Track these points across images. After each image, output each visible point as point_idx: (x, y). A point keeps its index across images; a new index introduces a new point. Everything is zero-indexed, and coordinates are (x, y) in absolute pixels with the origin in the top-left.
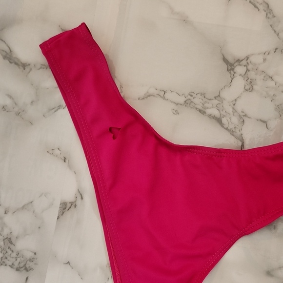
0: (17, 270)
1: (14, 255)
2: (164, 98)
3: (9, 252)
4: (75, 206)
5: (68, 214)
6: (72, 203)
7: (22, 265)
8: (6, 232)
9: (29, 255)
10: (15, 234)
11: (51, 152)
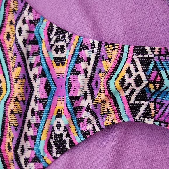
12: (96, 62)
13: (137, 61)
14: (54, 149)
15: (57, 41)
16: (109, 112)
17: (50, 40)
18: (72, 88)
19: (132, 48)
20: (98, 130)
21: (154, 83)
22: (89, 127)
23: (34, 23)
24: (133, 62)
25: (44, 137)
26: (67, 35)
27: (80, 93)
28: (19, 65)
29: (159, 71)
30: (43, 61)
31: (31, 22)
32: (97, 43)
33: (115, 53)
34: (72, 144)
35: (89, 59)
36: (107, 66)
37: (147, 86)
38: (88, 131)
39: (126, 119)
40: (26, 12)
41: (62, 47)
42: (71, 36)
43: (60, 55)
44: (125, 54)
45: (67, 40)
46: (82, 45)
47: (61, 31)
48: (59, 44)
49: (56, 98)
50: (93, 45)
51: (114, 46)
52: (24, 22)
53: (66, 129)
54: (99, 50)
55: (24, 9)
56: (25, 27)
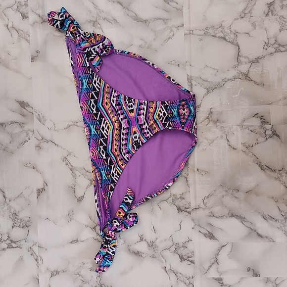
0: (22, 228)
1: (19, 221)
2: (77, 126)
3: (16, 220)
4: (45, 190)
5: (41, 195)
6: (42, 189)
7: (24, 225)
8: (12, 210)
9: (27, 219)
10: (17, 210)
11: (26, 165)
12: (147, 110)
13: (163, 107)
14: (135, 147)
15: (129, 103)
16: (155, 128)
17: (126, 103)
18: (139, 121)
19: (160, 102)
20: (152, 135)
21: (170, 114)
22: (148, 135)
23: (118, 97)
24: (161, 108)
25: (131, 143)
26: (133, 100)
27: (142, 123)
28: (116, 115)
29: (171, 109)
30: (124, 112)
31: (116, 96)
32: (146, 102)
33: (154, 105)
34: (142, 143)
35: (144, 109)
36: (151, 110)
37: (168, 115)
38: (148, 137)
39: (162, 129)
40: (113, 93)
41: (131, 105)
42: (134, 100)
43: (131, 109)
44: (158, 105)
45: (133, 102)
46: (140, 103)
47: (130, 99)
48: (130, 104)
49: (132, 126)
50: (144, 103)
51: (153, 102)
52: (114, 97)
53: (139, 138)
54: (147, 104)
55: (112, 91)
56: (115, 99)
